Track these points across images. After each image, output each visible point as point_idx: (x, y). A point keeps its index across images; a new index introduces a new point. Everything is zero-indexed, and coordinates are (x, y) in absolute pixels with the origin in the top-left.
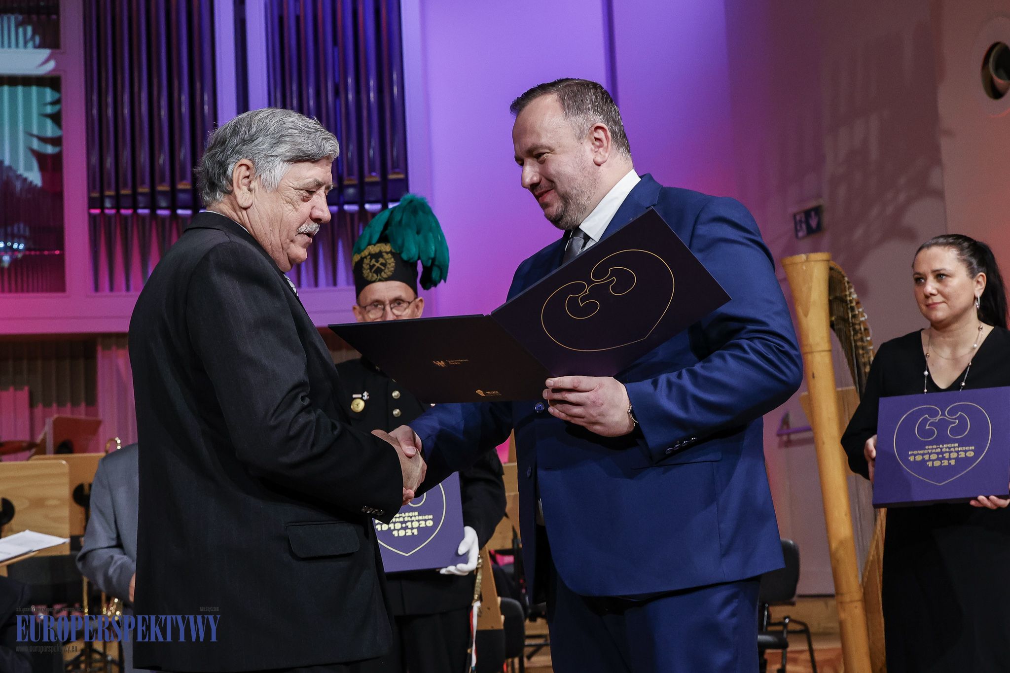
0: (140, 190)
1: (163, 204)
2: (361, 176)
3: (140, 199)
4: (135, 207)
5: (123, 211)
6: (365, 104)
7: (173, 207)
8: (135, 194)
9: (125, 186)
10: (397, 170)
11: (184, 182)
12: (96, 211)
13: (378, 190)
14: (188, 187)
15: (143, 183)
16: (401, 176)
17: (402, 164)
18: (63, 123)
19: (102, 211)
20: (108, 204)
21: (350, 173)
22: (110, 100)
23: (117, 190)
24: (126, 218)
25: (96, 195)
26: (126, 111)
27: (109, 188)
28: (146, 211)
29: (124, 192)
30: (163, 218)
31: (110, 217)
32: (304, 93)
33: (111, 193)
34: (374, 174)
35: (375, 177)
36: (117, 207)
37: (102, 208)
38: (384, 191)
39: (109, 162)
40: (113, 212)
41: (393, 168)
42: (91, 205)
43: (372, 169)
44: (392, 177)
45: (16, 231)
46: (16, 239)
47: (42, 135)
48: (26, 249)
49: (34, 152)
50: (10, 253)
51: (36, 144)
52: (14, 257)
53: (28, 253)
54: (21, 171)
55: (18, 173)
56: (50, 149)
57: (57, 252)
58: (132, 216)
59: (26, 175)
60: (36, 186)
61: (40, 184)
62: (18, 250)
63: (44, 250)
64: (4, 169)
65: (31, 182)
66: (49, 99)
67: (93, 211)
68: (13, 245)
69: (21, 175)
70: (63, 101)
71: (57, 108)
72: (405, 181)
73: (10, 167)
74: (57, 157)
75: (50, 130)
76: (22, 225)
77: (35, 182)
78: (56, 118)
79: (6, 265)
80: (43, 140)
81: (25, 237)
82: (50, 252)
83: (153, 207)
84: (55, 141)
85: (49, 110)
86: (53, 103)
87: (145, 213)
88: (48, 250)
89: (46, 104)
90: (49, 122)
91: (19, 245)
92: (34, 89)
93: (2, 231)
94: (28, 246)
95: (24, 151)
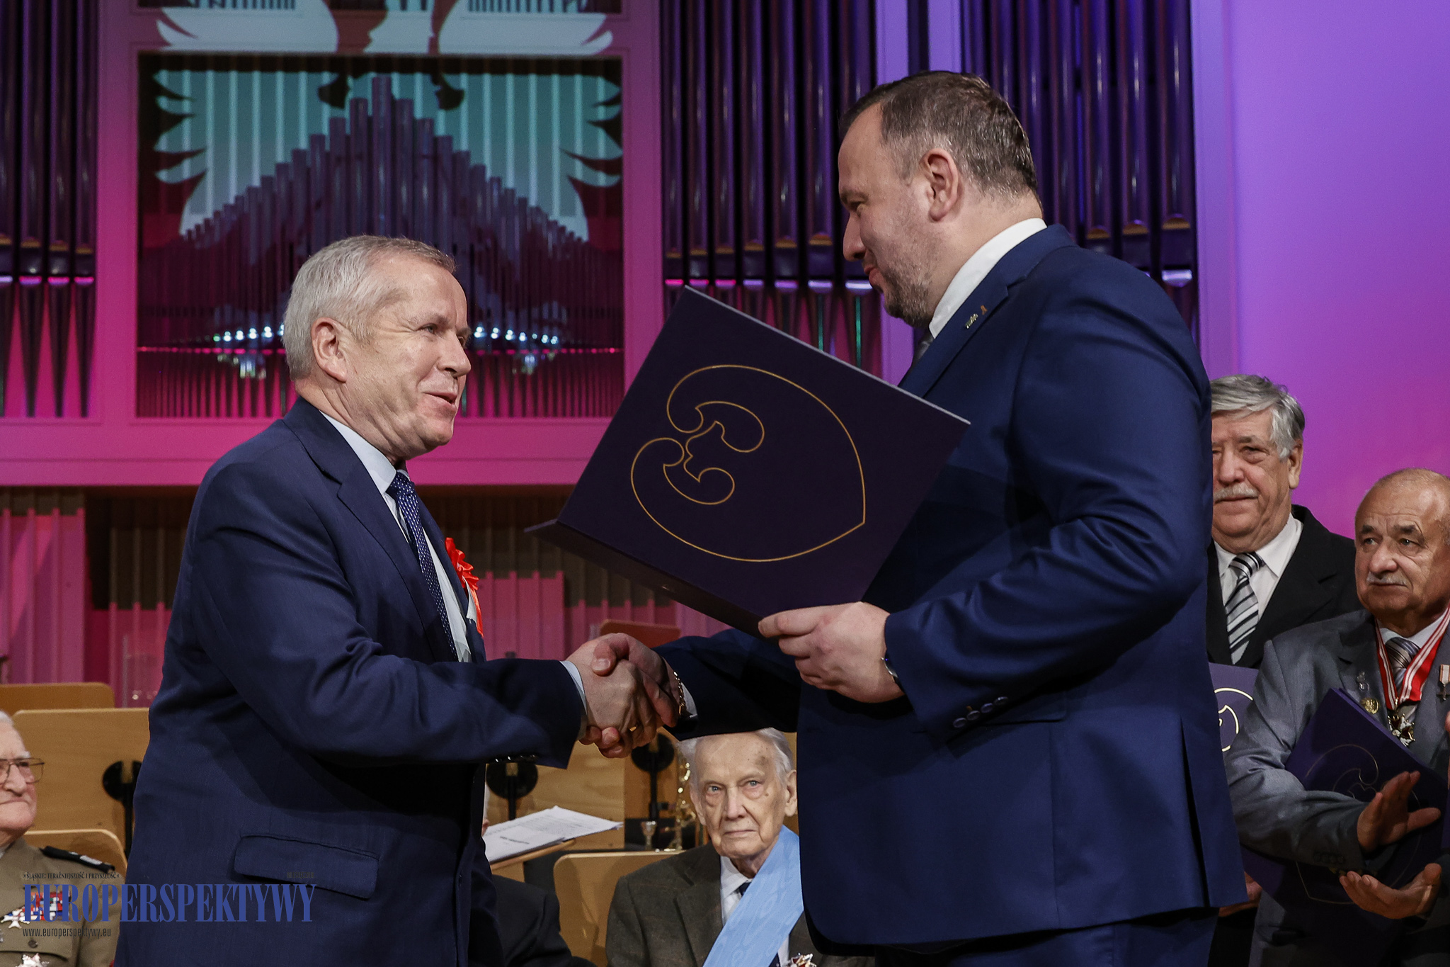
0: (749, 248)
1: (786, 271)
2: (1117, 225)
3: (748, 262)
4: (739, 277)
5: (720, 283)
6: (1124, 101)
7: (802, 277)
8: (739, 254)
9: (724, 241)
10: (1179, 216)
11: (822, 235)
12: (676, 283)
13: (1145, 248)
14: (828, 243)
15: (753, 236)
16: (1186, 226)
17: (1187, 204)
18: (625, 135)
19: (686, 283)
20: (695, 272)
21: (1098, 221)
22: (701, 94)
23: (711, 248)
24: (724, 293)
25: (676, 255)
26: (727, 112)
27: (698, 244)
28: (759, 283)
29: (720, 250)
30: (786, 295)
32: (1023, 81)
33: (702, 252)
34: (1138, 222)
35: (1140, 227)
36: (711, 276)
37: (686, 278)
38: (1156, 251)
39: (698, 198)
40: (703, 283)
41: (1172, 211)
42: (667, 275)
43: (1135, 214)
44: (1168, 226)
45: (546, 315)
46: (546, 329)
47: (590, 156)
48: (562, 344)
49: (576, 183)
50: (536, 351)
51: (579, 171)
52: (543, 357)
53: (564, 351)
54: (555, 215)
55: (551, 218)
56: (602, 180)
57: (612, 350)
58: (734, 290)
59: (563, 221)
60: (580, 239)
61: (585, 238)
62: (549, 346)
63: (591, 347)
64: (528, 211)
65: (572, 234)
66: (601, 96)
67: (669, 283)
68: (540, 337)
69: (556, 223)
70: (625, 98)
71: (614, 110)
72: (1192, 233)
73: (538, 210)
74: (614, 194)
75: (603, 147)
76: (555, 305)
77: (577, 235)
78: (613, 128)
79: (530, 371)
80: (592, 164)
81: (560, 325)
82: (601, 351)
83: (769, 276)
84: (611, 166)
85: (602, 114)
86: (608, 103)
87: (756, 286)
88: (597, 347)
89: (597, 105)
90: (601, 134)
91: (550, 338)
92: (578, 80)
93: (523, 315)
94: (564, 341)
95: (562, 184)
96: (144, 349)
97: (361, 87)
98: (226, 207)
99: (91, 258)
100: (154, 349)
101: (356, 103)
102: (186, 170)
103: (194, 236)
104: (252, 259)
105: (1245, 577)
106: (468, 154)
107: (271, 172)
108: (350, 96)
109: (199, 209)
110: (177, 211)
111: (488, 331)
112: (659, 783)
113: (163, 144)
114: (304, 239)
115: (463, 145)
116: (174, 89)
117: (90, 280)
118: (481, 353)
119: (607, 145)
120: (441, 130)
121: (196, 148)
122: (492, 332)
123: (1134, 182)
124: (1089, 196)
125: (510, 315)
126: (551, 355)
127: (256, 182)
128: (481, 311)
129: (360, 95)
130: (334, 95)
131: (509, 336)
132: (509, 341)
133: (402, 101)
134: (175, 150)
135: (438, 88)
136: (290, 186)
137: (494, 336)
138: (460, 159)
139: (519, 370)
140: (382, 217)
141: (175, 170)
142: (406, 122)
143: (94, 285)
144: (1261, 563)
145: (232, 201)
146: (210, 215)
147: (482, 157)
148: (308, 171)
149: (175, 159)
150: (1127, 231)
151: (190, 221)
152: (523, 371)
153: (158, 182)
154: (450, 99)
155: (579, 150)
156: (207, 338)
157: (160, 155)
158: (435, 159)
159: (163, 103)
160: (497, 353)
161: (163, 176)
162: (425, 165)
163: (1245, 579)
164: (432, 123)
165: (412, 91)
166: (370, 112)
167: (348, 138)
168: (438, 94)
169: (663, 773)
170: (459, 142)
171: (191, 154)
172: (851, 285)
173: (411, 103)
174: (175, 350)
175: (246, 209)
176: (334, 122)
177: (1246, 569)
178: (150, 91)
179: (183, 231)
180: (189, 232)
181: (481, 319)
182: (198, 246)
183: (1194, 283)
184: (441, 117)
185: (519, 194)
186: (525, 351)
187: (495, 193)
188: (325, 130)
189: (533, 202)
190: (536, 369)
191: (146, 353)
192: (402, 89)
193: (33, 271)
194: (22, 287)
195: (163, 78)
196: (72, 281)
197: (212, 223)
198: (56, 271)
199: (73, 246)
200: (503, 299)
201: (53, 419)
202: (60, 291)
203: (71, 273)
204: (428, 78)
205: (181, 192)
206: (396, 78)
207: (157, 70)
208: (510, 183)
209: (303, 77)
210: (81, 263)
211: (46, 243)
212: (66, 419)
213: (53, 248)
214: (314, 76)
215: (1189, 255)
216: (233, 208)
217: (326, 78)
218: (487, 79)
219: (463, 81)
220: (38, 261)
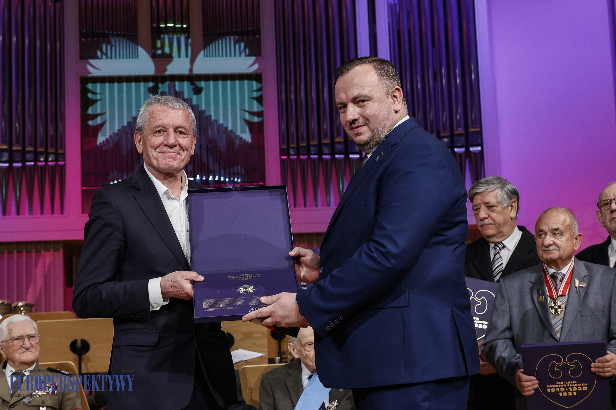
0: (312, 143)
1: (327, 151)
2: (452, 130)
3: (312, 148)
4: (309, 154)
5: (301, 157)
6: (453, 85)
7: (333, 154)
8: (308, 145)
9: (302, 141)
10: (475, 126)
11: (340, 137)
12: (285, 157)
13: (463, 139)
14: (342, 140)
15: (313, 139)
16: (478, 129)
17: (478, 122)
18: (264, 102)
19: (289, 157)
20: (292, 152)
21: (444, 129)
22: (292, 88)
23: (298, 144)
24: (303, 161)
25: (284, 147)
26: (303, 95)
27: (293, 142)
28: (316, 156)
29: (301, 144)
30: (327, 161)
31: (293, 160)
32: (415, 79)
33: (295, 145)
34: (460, 129)
35: (461, 131)
36: (298, 154)
37: (289, 155)
38: (467, 139)
39: (292, 128)
40: (295, 157)
41: (472, 124)
42: (281, 154)
43: (458, 126)
44: (471, 130)
45: (236, 170)
46: (236, 176)
47: (251, 110)
48: (242, 181)
49: (246, 121)
50: (232, 185)
51: (247, 116)
53: (243, 184)
54: (239, 133)
55: (237, 134)
56: (256, 119)
57: (261, 184)
58: (307, 159)
59: (241, 135)
60: (248, 142)
61: (250, 141)
62: (237, 182)
63: (253, 182)
64: (228, 132)
65: (245, 140)
66: (255, 88)
67: (283, 157)
68: (234, 179)
69: (239, 136)
70: (264, 89)
71: (260, 93)
72: (480, 133)
73: (232, 131)
74: (261, 125)
75: (256, 107)
76: (239, 167)
77: (247, 140)
78: (259, 100)
80: (252, 113)
81: (241, 175)
82: (257, 184)
83: (320, 153)
84: (259, 114)
85: (255, 94)
86: (257, 91)
87: (316, 158)
88: (255, 182)
89: (253, 91)
90: (255, 102)
91: (238, 179)
92: (246, 82)
93: (227, 171)
94: (243, 180)
95: (241, 122)
96: (84, 188)
97: (164, 87)
98: (114, 133)
99: (64, 154)
100: (88, 188)
102: (99, 121)
103: (102, 145)
104: (124, 153)
105: (497, 251)
106: (205, 111)
107: (131, 120)
108: (160, 90)
109: (104, 135)
110: (96, 135)
111: (214, 177)
112: (282, 344)
113: (90, 111)
115: (203, 108)
116: (94, 90)
117: (63, 163)
118: (212, 186)
119: (257, 105)
120: (194, 102)
121: (103, 112)
122: (215, 178)
123: (458, 117)
124: (441, 122)
125: (222, 171)
126: (238, 186)
127: (125, 124)
128: (211, 170)
129: (164, 90)
130: (154, 90)
131: (222, 179)
132: (222, 181)
133: (180, 92)
134: (94, 113)
135: (193, 87)
137: (217, 179)
138: (202, 114)
141: (94, 121)
143: (65, 165)
144: (504, 246)
145: (116, 131)
146: (108, 137)
147: (210, 112)
149: (95, 116)
150: (455, 133)
153: (88, 125)
154: (198, 91)
155: (247, 109)
156: (108, 183)
157: (89, 115)
159: (90, 95)
160: (218, 186)
161: (90, 123)
163: (498, 252)
164: (191, 100)
165: (183, 88)
168: (193, 89)
169: (283, 341)
170: (201, 106)
171: (101, 114)
172: (351, 156)
173: (182, 92)
174: (96, 188)
175: (122, 135)
177: (498, 248)
178: (84, 91)
179: (98, 143)
180: (100, 144)
181: (211, 173)
182: (104, 149)
183: (482, 151)
184: (194, 98)
185: (225, 126)
186: (229, 185)
187: (216, 125)
189: (230, 128)
191: (85, 189)
192: (179, 87)
193: (42, 159)
194: (38, 166)
195: (90, 86)
196: (57, 163)
197: (109, 140)
198: (50, 159)
199: (57, 150)
200: (220, 165)
201: (50, 216)
202: (52, 167)
203: (56, 160)
204: (189, 83)
205: (98, 129)
206: (177, 83)
207: (87, 83)
208: (221, 121)
209: (142, 84)
210: (60, 156)
211: (47, 149)
212: (55, 215)
213: (50, 151)
214: (146, 84)
215: (480, 141)
216: (117, 134)
217: (151, 84)
218: (211, 83)
219: (203, 84)
220: (44, 156)
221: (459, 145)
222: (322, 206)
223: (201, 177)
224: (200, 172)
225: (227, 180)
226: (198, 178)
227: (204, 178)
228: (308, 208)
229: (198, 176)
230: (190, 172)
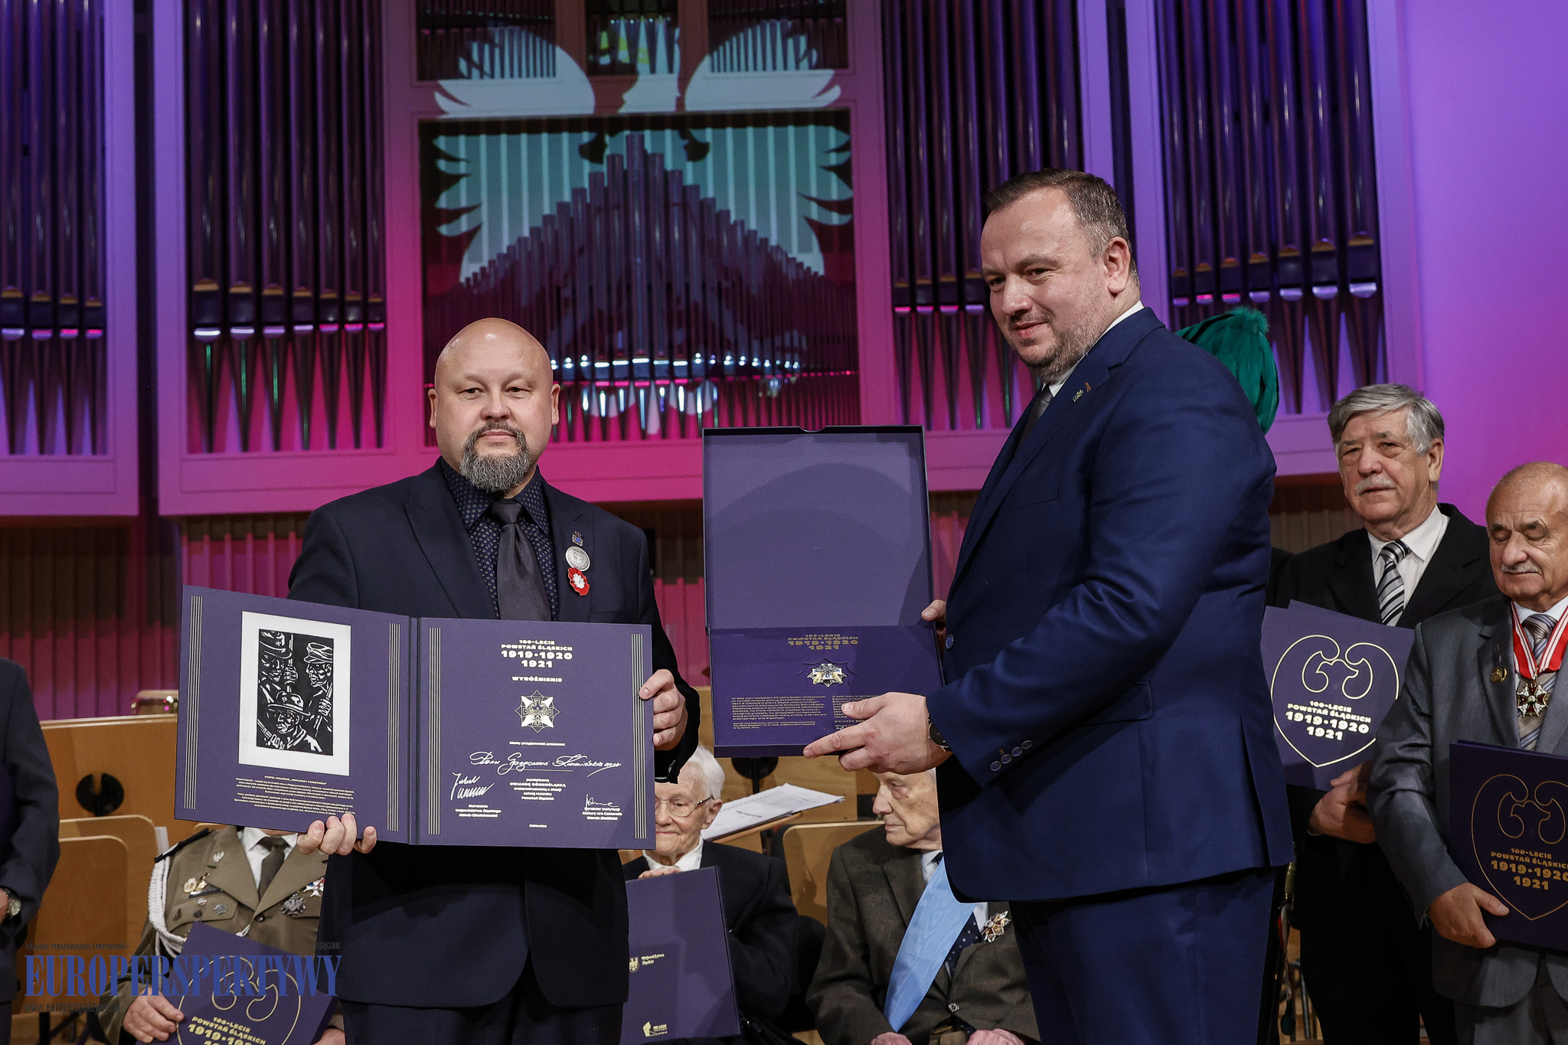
0: (970, 276)
2: (1306, 244)
3: (969, 288)
4: (961, 303)
5: (944, 309)
6: (1310, 129)
8: (961, 281)
9: (946, 270)
10: (1362, 233)
12: (906, 310)
13: (1332, 265)
16: (1370, 242)
17: (1370, 222)
18: (854, 178)
19: (913, 309)
20: (921, 300)
21: (1288, 240)
22: (922, 134)
23: (935, 277)
24: (948, 318)
25: (903, 285)
26: (947, 152)
27: (923, 273)
28: (980, 307)
29: (943, 279)
31: (924, 317)
32: (1216, 112)
33: (928, 282)
34: (1325, 240)
35: (1328, 245)
36: (936, 304)
37: (913, 305)
38: (1342, 266)
39: (922, 227)
40: (929, 310)
41: (1356, 229)
42: (897, 301)
43: (1322, 232)
44: (1353, 243)
45: (787, 343)
46: (788, 356)
47: (823, 198)
48: (801, 369)
50: (780, 376)
51: (815, 212)
52: (786, 381)
53: (805, 375)
54: (794, 253)
55: (790, 256)
56: (835, 219)
57: (848, 373)
58: (957, 315)
59: (801, 258)
60: (816, 273)
61: (821, 272)
62: (792, 371)
63: (829, 370)
64: (769, 250)
65: (809, 269)
66: (833, 144)
67: (899, 310)
68: (783, 363)
69: (794, 259)
70: (854, 144)
71: (844, 156)
72: (1375, 250)
73: (778, 247)
74: (846, 231)
75: (835, 190)
76: (796, 334)
77: (814, 269)
78: (844, 172)
79: (775, 394)
80: (826, 205)
81: (800, 352)
82: (837, 373)
84: (844, 207)
85: (834, 159)
86: (838, 150)
87: (977, 310)
88: (834, 370)
89: (829, 152)
90: (834, 177)
91: (792, 363)
92: (811, 129)
93: (767, 342)
94: (804, 365)
95: (799, 224)
97: (616, 145)
98: (499, 255)
99: (382, 307)
101: (612, 158)
102: (464, 224)
103: (472, 283)
105: (1391, 562)
106: (714, 200)
107: (539, 223)
108: (608, 152)
109: (477, 258)
110: (458, 261)
111: (736, 359)
113: (443, 202)
114: (569, 282)
115: (711, 194)
116: (450, 152)
117: (381, 326)
118: (730, 378)
119: (839, 186)
120: (689, 180)
121: (470, 205)
122: (740, 360)
123: (1321, 202)
124: (1280, 216)
125: (756, 344)
126: (793, 379)
127: (526, 233)
128: (729, 342)
129: (616, 151)
130: (592, 153)
131: (755, 363)
132: (755, 368)
133: (654, 155)
134: (452, 207)
135: (686, 142)
136: (556, 235)
137: (742, 363)
138: (706, 205)
139: (765, 393)
140: (638, 260)
141: (454, 224)
142: (657, 174)
143: (385, 329)
144: (1407, 551)
145: (505, 251)
146: (485, 264)
147: (726, 202)
148: (572, 220)
149: (454, 215)
150: (1314, 249)
151: (469, 269)
152: (769, 394)
153: (439, 235)
154: (697, 152)
155: (814, 193)
157: (440, 210)
158: (684, 206)
159: (442, 165)
160: (744, 378)
161: (444, 230)
162: (675, 211)
163: (1391, 564)
164: (680, 174)
165: (663, 146)
166: (625, 166)
167: (606, 190)
168: (686, 147)
170: (706, 190)
171: (467, 210)
173: (662, 157)
175: (517, 257)
176: (593, 177)
177: (1393, 556)
178: (430, 155)
179: (462, 280)
180: (468, 280)
181: (729, 348)
182: (475, 292)
183: (1379, 294)
184: (689, 166)
185: (760, 235)
186: (771, 376)
187: (739, 235)
188: (586, 185)
189: (773, 242)
190: (780, 392)
192: (653, 143)
193: (331, 319)
194: (322, 334)
195: (442, 142)
196: (365, 327)
197: (487, 271)
198: (351, 318)
199: (366, 296)
200: (749, 331)
201: (352, 451)
202: (355, 336)
203: (364, 320)
204: (676, 133)
205: (460, 244)
206: (647, 134)
207: (436, 135)
208: (753, 225)
209: (565, 136)
210: (375, 311)
211: (342, 293)
212: (363, 450)
213: (348, 298)
214: (575, 135)
215: (1373, 269)
216: (506, 256)
217: (586, 137)
218: (729, 131)
219: (708, 135)
220: (336, 310)
221: (1324, 279)
222: (994, 426)
223: (706, 358)
224: (702, 346)
225: (767, 364)
226: (698, 360)
227: (713, 362)
228: (959, 431)
229: (698, 355)
230: (680, 347)
